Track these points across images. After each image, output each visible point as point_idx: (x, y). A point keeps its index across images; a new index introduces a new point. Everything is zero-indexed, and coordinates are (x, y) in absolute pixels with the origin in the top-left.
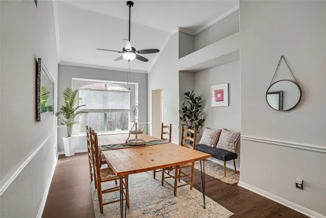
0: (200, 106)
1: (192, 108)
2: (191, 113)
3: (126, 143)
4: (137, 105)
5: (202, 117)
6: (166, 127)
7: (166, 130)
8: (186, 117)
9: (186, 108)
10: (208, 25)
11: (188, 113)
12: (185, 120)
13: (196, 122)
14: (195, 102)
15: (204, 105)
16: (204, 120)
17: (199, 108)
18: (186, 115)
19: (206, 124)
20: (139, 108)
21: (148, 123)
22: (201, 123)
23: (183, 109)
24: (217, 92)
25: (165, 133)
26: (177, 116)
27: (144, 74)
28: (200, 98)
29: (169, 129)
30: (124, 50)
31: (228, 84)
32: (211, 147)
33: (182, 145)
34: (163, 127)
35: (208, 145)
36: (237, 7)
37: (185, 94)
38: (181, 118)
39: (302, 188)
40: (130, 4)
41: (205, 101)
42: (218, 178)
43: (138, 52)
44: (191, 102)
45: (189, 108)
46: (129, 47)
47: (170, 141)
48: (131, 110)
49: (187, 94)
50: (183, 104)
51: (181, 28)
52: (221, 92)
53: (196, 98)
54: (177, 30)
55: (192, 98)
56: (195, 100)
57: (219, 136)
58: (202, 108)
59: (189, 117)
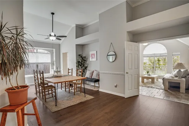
0: (85, 61)
1: (82, 62)
2: (81, 64)
3: (53, 76)
4: (55, 60)
5: (86, 65)
6: (70, 70)
7: (70, 71)
8: (79, 66)
9: (79, 61)
10: (89, 24)
11: (80, 64)
12: (79, 67)
13: (84, 68)
14: (83, 59)
15: (87, 60)
16: (87, 67)
17: (85, 62)
18: (79, 65)
19: (88, 68)
20: (56, 61)
21: (61, 69)
22: (86, 68)
23: (78, 62)
24: (92, 55)
25: (70, 72)
26: (75, 65)
27: (58, 44)
28: (85, 57)
29: (71, 71)
30: (50, 35)
31: (97, 52)
32: (90, 78)
33: (77, 76)
34: (69, 70)
35: (89, 77)
36: (98, 20)
37: (79, 55)
38: (77, 66)
39: (116, 87)
40: (53, 14)
41: (87, 58)
42: (92, 89)
43: (57, 36)
44: (81, 59)
45: (80, 61)
46: (53, 34)
47: (72, 75)
48: (51, 63)
49: (80, 55)
50: (78, 60)
51: (76, 25)
52: (94, 54)
53: (84, 57)
54: (75, 25)
55: (81, 57)
56: (83, 58)
57: (93, 73)
58: (86, 62)
59: (80, 66)
